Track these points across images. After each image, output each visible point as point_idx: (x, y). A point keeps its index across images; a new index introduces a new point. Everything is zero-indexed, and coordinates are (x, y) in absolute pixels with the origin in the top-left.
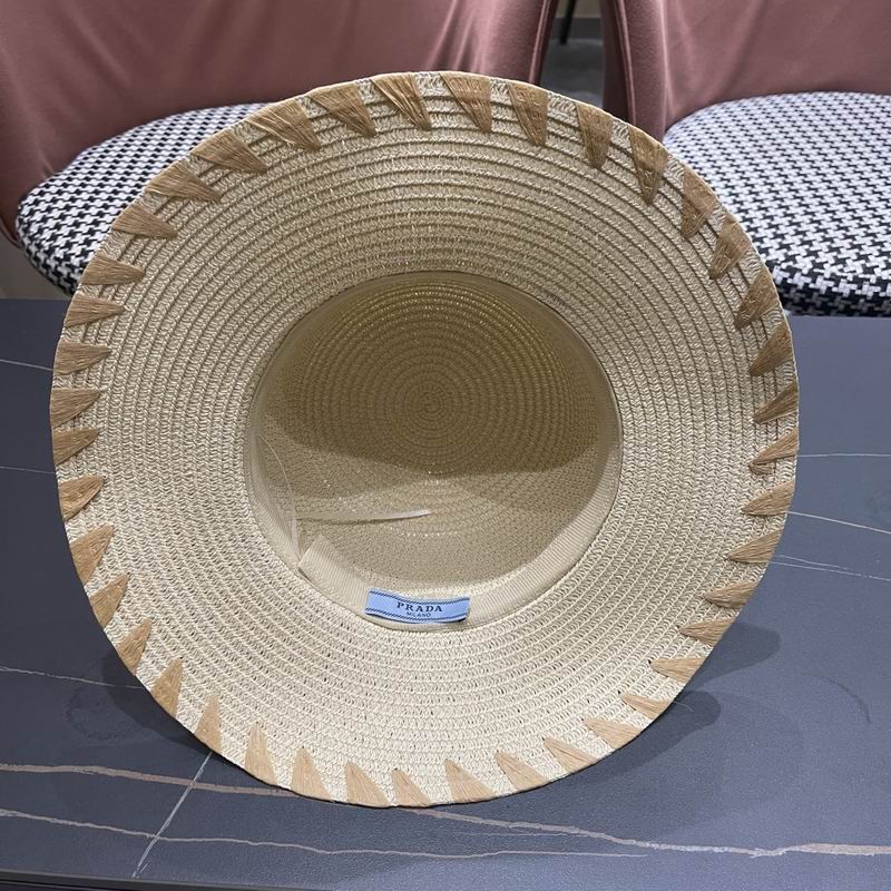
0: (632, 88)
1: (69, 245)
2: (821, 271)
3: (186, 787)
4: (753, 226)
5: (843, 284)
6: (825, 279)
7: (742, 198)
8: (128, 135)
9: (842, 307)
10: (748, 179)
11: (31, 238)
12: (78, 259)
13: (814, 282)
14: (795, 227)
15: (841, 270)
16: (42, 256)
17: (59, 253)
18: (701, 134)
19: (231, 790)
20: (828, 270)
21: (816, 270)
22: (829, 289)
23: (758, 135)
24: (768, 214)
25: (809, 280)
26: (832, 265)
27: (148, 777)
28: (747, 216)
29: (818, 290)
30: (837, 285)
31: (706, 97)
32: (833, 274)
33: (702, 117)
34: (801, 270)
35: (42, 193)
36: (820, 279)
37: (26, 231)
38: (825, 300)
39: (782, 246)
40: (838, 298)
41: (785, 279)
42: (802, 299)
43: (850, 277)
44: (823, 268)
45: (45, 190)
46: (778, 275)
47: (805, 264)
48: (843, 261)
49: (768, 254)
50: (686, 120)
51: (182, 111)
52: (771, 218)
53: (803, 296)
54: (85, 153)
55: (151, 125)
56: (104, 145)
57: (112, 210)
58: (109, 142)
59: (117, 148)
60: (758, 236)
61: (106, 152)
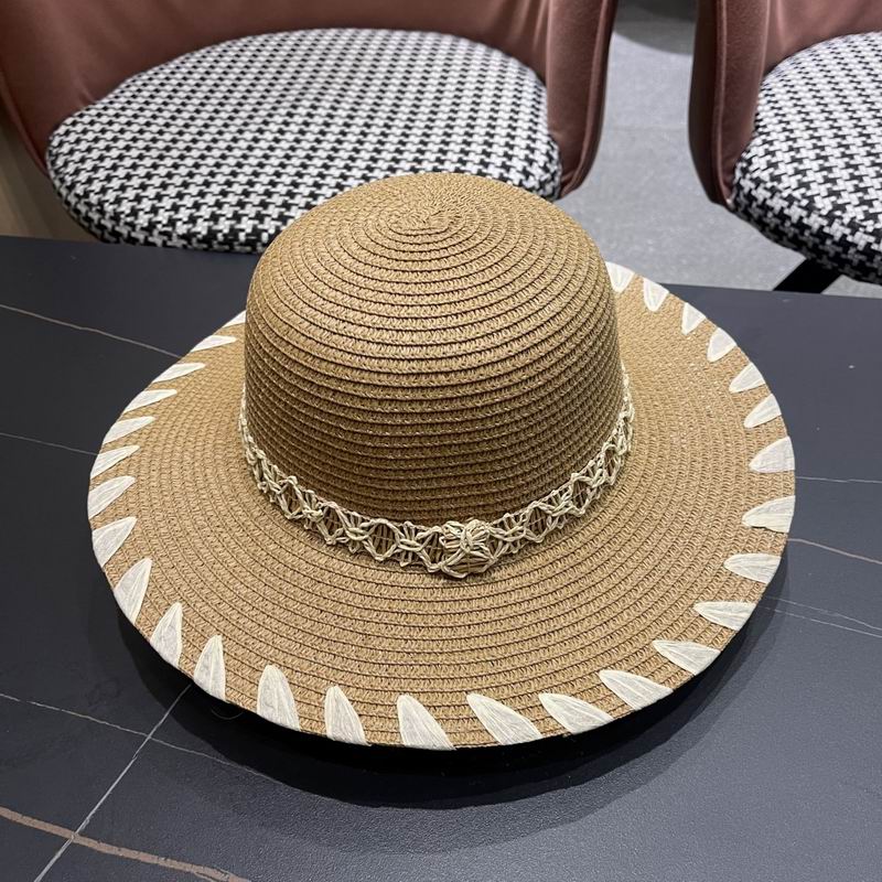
0: (724, 14)
1: (90, 181)
3: (67, 839)
4: (862, 185)
7: (853, 150)
8: (177, 61)
10: (864, 127)
11: (57, 172)
12: (97, 196)
16: (64, 192)
17: (79, 190)
18: (814, 72)
19: (114, 850)
27: (27, 821)
28: (857, 173)
31: (827, 28)
33: (819, 52)
35: (74, 124)
37: (53, 163)
45: (78, 119)
49: (876, 221)
50: (798, 55)
51: (237, 36)
54: (129, 81)
55: (203, 51)
56: (151, 72)
57: (141, 144)
58: (156, 69)
59: (162, 76)
60: (867, 197)
61: (150, 79)
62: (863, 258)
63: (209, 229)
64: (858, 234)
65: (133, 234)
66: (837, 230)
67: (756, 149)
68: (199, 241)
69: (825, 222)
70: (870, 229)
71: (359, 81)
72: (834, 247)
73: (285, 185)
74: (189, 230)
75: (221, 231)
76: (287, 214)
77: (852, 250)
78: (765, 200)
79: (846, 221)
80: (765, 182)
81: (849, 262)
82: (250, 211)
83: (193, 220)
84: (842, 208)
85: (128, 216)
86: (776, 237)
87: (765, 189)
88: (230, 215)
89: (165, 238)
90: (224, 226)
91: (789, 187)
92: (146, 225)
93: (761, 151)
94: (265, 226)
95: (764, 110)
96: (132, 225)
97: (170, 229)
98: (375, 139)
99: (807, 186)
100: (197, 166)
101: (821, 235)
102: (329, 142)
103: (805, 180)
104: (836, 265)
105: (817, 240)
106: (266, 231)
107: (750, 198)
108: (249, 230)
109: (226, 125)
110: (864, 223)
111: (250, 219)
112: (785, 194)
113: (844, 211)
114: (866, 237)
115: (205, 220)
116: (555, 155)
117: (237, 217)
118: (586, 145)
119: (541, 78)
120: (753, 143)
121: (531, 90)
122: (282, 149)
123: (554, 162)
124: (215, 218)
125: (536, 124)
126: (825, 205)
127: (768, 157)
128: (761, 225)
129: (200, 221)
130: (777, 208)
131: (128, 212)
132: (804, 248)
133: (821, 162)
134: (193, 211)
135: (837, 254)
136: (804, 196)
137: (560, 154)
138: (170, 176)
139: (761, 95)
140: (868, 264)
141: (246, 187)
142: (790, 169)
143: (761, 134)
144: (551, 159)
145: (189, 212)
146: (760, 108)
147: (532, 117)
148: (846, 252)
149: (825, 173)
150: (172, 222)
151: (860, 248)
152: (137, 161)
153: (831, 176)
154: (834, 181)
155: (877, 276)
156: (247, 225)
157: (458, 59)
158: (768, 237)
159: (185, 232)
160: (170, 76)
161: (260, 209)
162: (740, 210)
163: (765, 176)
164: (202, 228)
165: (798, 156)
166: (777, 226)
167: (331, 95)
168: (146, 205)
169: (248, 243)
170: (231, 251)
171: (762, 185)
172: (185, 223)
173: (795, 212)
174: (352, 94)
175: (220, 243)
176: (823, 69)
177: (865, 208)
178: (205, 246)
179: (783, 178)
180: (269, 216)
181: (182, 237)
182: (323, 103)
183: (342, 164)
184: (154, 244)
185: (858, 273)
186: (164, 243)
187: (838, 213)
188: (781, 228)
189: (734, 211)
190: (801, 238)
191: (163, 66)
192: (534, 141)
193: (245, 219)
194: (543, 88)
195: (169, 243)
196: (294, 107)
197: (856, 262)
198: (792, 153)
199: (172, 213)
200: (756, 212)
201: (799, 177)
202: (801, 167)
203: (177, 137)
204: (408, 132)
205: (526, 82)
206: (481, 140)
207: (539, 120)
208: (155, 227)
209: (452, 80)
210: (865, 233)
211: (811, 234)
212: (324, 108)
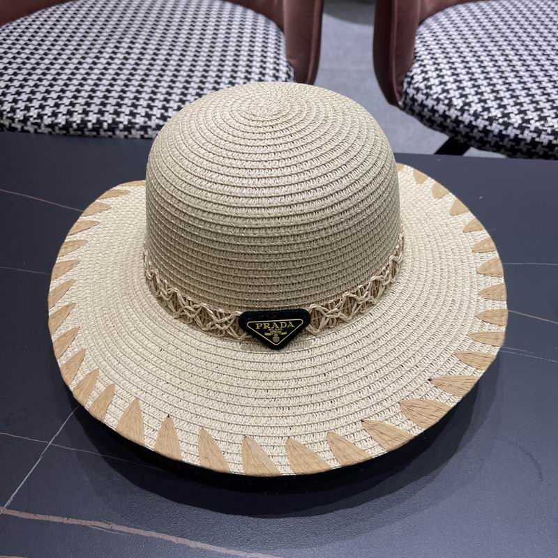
2: (529, 126)
4: (480, 91)
5: (543, 136)
6: (531, 132)
7: (473, 70)
9: (541, 153)
13: (522, 133)
14: (510, 92)
15: (543, 125)
18: (447, 24)
20: (534, 125)
21: (524, 125)
22: (533, 139)
23: (488, 25)
24: (491, 82)
25: (518, 132)
26: (536, 121)
28: (476, 84)
29: (524, 140)
30: (539, 136)
32: (536, 128)
33: (449, 13)
34: (513, 124)
36: (526, 132)
38: (530, 147)
39: (500, 106)
40: (539, 146)
41: (501, 131)
42: (512, 146)
43: (549, 130)
44: (530, 124)
46: (496, 128)
47: (516, 120)
48: (544, 119)
49: (489, 112)
50: (437, 14)
52: (494, 85)
53: (514, 144)
55: (54, 8)
56: (18, 21)
57: (15, 66)
58: (22, 19)
59: (26, 23)
60: (483, 98)
61: (18, 25)
62: (482, 135)
63: (67, 121)
64: (479, 120)
65: (13, 125)
66: (467, 118)
67: (416, 70)
68: (60, 129)
69: (459, 114)
70: (486, 117)
71: (161, 27)
72: (465, 128)
73: (117, 92)
74: (52, 121)
75: (75, 122)
76: (119, 110)
77: (475, 131)
78: (422, 101)
79: (472, 112)
80: (422, 90)
81: (474, 138)
82: (94, 108)
83: (55, 115)
84: (469, 104)
85: (8, 112)
86: (430, 124)
87: (423, 94)
88: (81, 111)
89: (36, 127)
90: (77, 118)
91: (436, 93)
92: (22, 118)
93: (419, 71)
94: (105, 118)
95: (419, 46)
96: (12, 119)
97: (39, 121)
98: (175, 63)
99: (447, 91)
100: (55, 80)
101: (457, 122)
102: (144, 65)
103: (446, 88)
104: (466, 140)
105: (455, 125)
106: (106, 121)
107: (414, 100)
108: (94, 121)
109: (73, 54)
110: (482, 114)
111: (95, 113)
112: (435, 97)
113: (470, 106)
114: (483, 122)
115: (64, 115)
116: (292, 74)
117: (86, 113)
118: (311, 67)
119: (280, 27)
120: (413, 66)
121: (274, 34)
122: (113, 69)
123: (292, 78)
124: (70, 113)
125: (279, 54)
126: (458, 103)
127: (423, 75)
128: (420, 117)
129: (60, 115)
130: (430, 106)
131: (8, 110)
132: (447, 131)
133: (455, 77)
134: (55, 109)
135: (467, 133)
136: (446, 98)
137: (295, 73)
138: (36, 86)
139: (417, 38)
140: (485, 139)
141: (91, 93)
142: (437, 81)
143: (418, 60)
144: (289, 76)
145: (51, 109)
146: (416, 46)
147: (276, 50)
148: (472, 131)
149: (457, 84)
150: (40, 116)
151: (481, 128)
152: (13, 76)
153: (461, 85)
154: (463, 88)
155: (491, 146)
156: (93, 118)
157: (226, 14)
158: (425, 124)
159: (50, 123)
160: (32, 23)
161: (101, 107)
162: (408, 108)
163: (422, 86)
164: (61, 120)
165: (441, 74)
166: (430, 117)
167: (143, 35)
168: (21, 105)
169: (94, 129)
170: (83, 135)
171: (420, 92)
172: (49, 117)
173: (441, 108)
174: (157, 35)
175: (75, 130)
176: (452, 22)
177: (482, 104)
178: (64, 132)
179: (433, 87)
180: (107, 111)
181: (48, 126)
182: (138, 40)
183: (154, 79)
184: (28, 132)
185: (480, 145)
186: (36, 130)
187: (467, 108)
188: (433, 118)
189: (403, 109)
190: (445, 124)
191: (26, 17)
192: (278, 65)
193: (91, 114)
194: (281, 33)
195: (39, 131)
196: (119, 42)
197: (478, 138)
198: (438, 72)
199: (40, 110)
200: (417, 109)
201: (442, 86)
202: (443, 80)
203: (40, 61)
204: (196, 59)
205: (271, 29)
206: (244, 64)
207: (281, 52)
208: (28, 120)
209: (223, 27)
210: (483, 119)
211: (451, 121)
212: (140, 43)
